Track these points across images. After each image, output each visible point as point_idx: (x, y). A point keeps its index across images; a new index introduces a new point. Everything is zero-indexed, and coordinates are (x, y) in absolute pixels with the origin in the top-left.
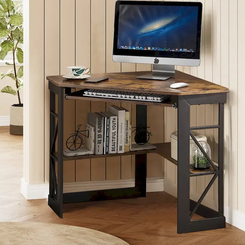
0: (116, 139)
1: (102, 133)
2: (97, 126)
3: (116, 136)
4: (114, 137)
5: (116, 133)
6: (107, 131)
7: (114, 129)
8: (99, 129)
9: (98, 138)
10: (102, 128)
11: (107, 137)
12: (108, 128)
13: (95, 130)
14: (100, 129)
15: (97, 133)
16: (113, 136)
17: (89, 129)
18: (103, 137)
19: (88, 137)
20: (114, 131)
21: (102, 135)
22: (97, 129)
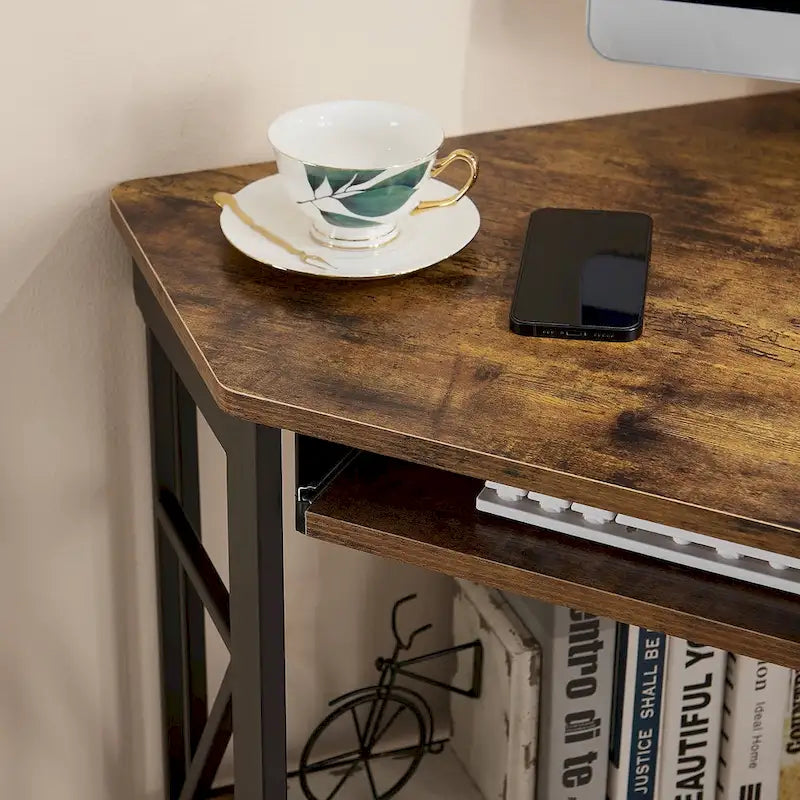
0: (712, 736)
1: (599, 703)
2: (561, 647)
3: (711, 712)
4: (696, 721)
5: (715, 690)
6: (641, 679)
7: (698, 657)
8: (576, 673)
9: (569, 740)
10: (605, 658)
11: (639, 724)
12: (650, 656)
13: (541, 675)
14: (585, 671)
15: (562, 706)
16: (690, 715)
17: (482, 635)
18: (605, 728)
19: (474, 693)
20: (697, 674)
21: (604, 713)
22: (564, 673)
